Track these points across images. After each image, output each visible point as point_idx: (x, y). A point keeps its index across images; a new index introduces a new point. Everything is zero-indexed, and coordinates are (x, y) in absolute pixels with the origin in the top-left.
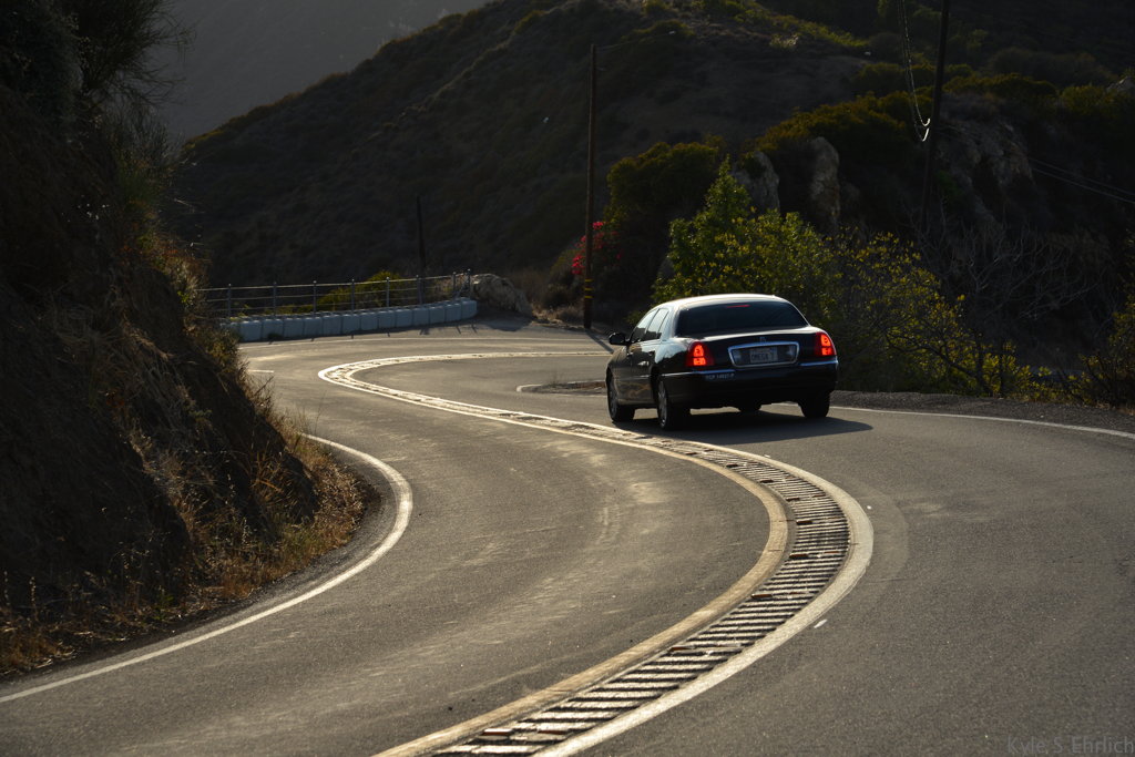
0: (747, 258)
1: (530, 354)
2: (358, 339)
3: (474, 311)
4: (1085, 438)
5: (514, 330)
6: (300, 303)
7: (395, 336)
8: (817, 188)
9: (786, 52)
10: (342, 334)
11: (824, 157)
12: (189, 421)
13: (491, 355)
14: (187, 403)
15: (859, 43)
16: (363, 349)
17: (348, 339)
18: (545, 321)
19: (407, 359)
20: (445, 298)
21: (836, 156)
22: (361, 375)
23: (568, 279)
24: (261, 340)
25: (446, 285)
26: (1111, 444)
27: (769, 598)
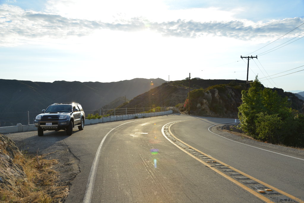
3: (172, 112)
5: (180, 115)
9: (186, 89)
10: (155, 116)
11: (216, 91)
18: (183, 114)
20: (168, 110)
21: (218, 91)
24: (141, 118)
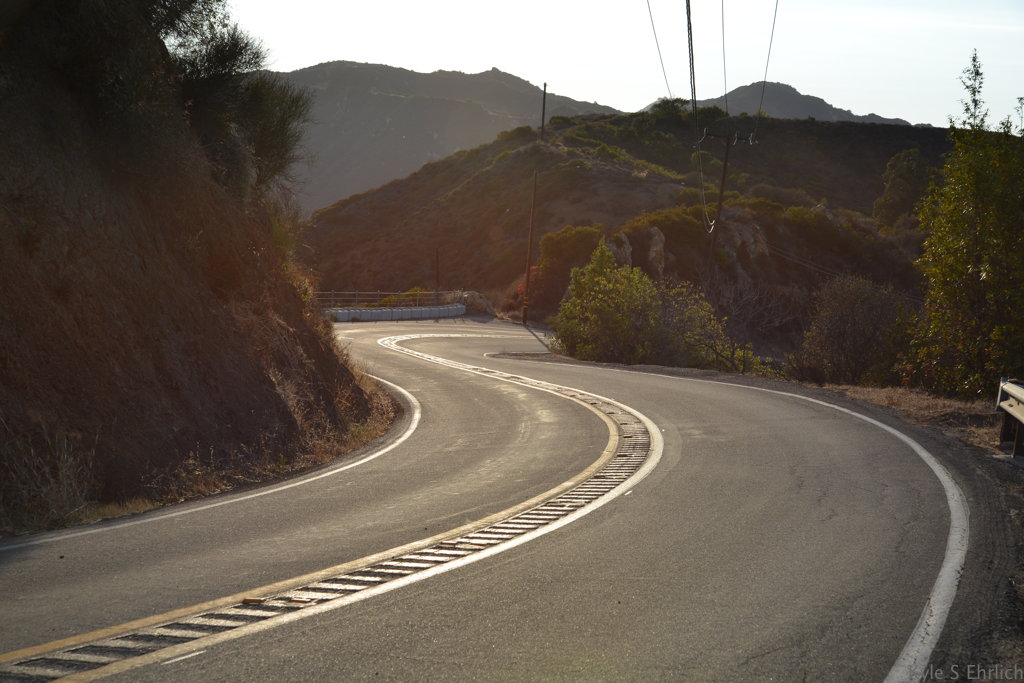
0: (611, 291)
1: (493, 336)
2: (400, 323)
3: (464, 312)
4: (783, 398)
5: (485, 322)
6: (370, 302)
7: (420, 323)
8: (652, 254)
9: (641, 180)
10: (392, 320)
11: (657, 238)
12: (302, 365)
13: (471, 335)
14: (302, 356)
15: (680, 177)
16: (403, 329)
17: (395, 323)
18: (502, 319)
19: (426, 335)
20: (448, 303)
21: (664, 238)
22: (400, 343)
23: (516, 297)
24: (348, 321)
25: (449, 296)
26: (796, 402)
27: (603, 477)
